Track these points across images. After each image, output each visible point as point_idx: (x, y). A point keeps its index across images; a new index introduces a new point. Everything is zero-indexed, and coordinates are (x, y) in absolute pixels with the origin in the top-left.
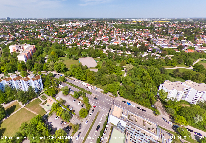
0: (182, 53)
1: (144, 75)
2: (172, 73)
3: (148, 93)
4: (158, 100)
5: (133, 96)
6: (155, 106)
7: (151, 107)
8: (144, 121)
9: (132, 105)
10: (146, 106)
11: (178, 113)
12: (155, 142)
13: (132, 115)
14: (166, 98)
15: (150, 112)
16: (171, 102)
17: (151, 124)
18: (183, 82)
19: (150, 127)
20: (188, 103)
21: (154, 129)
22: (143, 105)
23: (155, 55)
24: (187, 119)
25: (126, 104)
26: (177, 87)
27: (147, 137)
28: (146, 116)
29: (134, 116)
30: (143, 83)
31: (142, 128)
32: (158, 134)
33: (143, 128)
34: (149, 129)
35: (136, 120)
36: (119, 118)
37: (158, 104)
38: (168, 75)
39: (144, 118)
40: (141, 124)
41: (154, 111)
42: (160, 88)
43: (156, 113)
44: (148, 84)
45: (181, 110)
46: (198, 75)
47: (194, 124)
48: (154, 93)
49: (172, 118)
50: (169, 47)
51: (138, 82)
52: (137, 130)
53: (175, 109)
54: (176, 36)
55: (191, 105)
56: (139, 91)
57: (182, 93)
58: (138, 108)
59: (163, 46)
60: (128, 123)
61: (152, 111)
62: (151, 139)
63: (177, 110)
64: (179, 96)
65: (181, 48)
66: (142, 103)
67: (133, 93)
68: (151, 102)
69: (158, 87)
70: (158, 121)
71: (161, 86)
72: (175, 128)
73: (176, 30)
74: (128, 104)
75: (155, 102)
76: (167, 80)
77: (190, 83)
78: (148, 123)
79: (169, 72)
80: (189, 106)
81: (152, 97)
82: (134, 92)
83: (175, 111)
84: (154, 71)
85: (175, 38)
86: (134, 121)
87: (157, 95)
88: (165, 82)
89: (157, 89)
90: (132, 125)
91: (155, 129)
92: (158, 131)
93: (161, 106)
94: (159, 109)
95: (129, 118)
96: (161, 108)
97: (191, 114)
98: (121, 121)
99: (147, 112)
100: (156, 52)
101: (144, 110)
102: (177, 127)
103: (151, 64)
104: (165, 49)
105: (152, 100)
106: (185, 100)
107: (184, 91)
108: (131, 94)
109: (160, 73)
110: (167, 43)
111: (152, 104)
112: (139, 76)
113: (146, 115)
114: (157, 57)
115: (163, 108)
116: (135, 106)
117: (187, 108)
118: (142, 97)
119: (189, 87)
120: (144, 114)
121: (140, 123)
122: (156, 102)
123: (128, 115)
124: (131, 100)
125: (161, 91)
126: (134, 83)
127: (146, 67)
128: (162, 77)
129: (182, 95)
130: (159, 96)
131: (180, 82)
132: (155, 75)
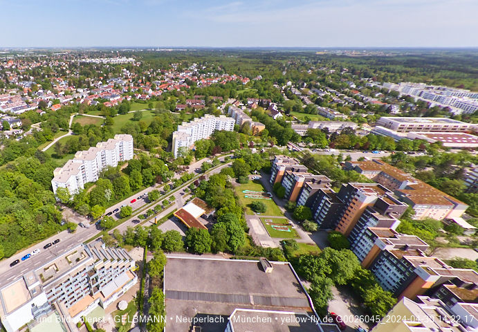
0: (50, 114)
1: (17, 184)
2: (55, 153)
3: (42, 210)
4: (63, 208)
5: (24, 238)
6: (64, 221)
7: (61, 228)
8: (66, 258)
9: (32, 254)
10: (54, 233)
11: (91, 205)
12: (93, 267)
13: (45, 269)
14: (70, 196)
15: (63, 235)
16: (77, 196)
17: (76, 252)
18: (72, 159)
19: (77, 255)
20: (92, 183)
21: (82, 253)
22: (48, 236)
23: (13, 133)
24: (101, 204)
25: (21, 262)
26: (71, 171)
27: (82, 274)
28: (64, 248)
29: (48, 268)
30: (24, 198)
31: (69, 270)
32: (90, 254)
33: (72, 268)
34: (78, 260)
35: (56, 269)
36: (28, 301)
37: (67, 214)
38: (52, 159)
39: (63, 253)
40: (65, 267)
41: (68, 228)
42: (55, 189)
43: (72, 228)
44: (33, 195)
45: (91, 199)
46: (81, 139)
47: (108, 204)
48: (52, 202)
49: (90, 216)
50: (27, 110)
51: (15, 205)
52: (66, 282)
53: (86, 202)
54: (26, 86)
55: (95, 183)
56: (29, 218)
57: (80, 175)
58: (45, 248)
59: (15, 109)
60: (47, 289)
61: (66, 231)
62: (87, 270)
63: (88, 201)
64: (80, 181)
65: (42, 105)
66: (46, 234)
67: (21, 231)
68: (56, 221)
69: (51, 189)
70: (80, 238)
71: (53, 182)
72: (99, 226)
73: (18, 74)
74: (25, 257)
75: (61, 215)
76: (55, 168)
77: (79, 154)
78: (72, 254)
79: (50, 154)
80: (95, 186)
81: (53, 212)
82: (21, 229)
83: (88, 205)
84: (29, 166)
85: (26, 89)
86: (53, 274)
87: (57, 202)
88: (55, 173)
89: (51, 193)
90: (55, 284)
91: (84, 252)
92: (87, 250)
93: (71, 213)
94: (72, 220)
95: (43, 281)
96: (72, 216)
97: (101, 194)
98: (34, 301)
99: (61, 240)
100: (11, 127)
101: (56, 242)
102: (99, 223)
103: (16, 155)
104: (22, 116)
105: (55, 215)
106: (88, 181)
107: (81, 171)
108: (19, 236)
109: (39, 162)
110: (18, 102)
111: (61, 221)
112: (8, 192)
113: (63, 244)
114: (18, 135)
115: (74, 214)
116: (39, 251)
117: (94, 191)
118: (39, 226)
119: (81, 162)
120: (60, 246)
121: (63, 266)
122: (63, 213)
123: (39, 277)
124: (24, 247)
125: (58, 191)
126: (9, 212)
127: (10, 167)
128: (46, 168)
129: (82, 177)
130: (60, 202)
131: (70, 161)
132: (34, 171)
